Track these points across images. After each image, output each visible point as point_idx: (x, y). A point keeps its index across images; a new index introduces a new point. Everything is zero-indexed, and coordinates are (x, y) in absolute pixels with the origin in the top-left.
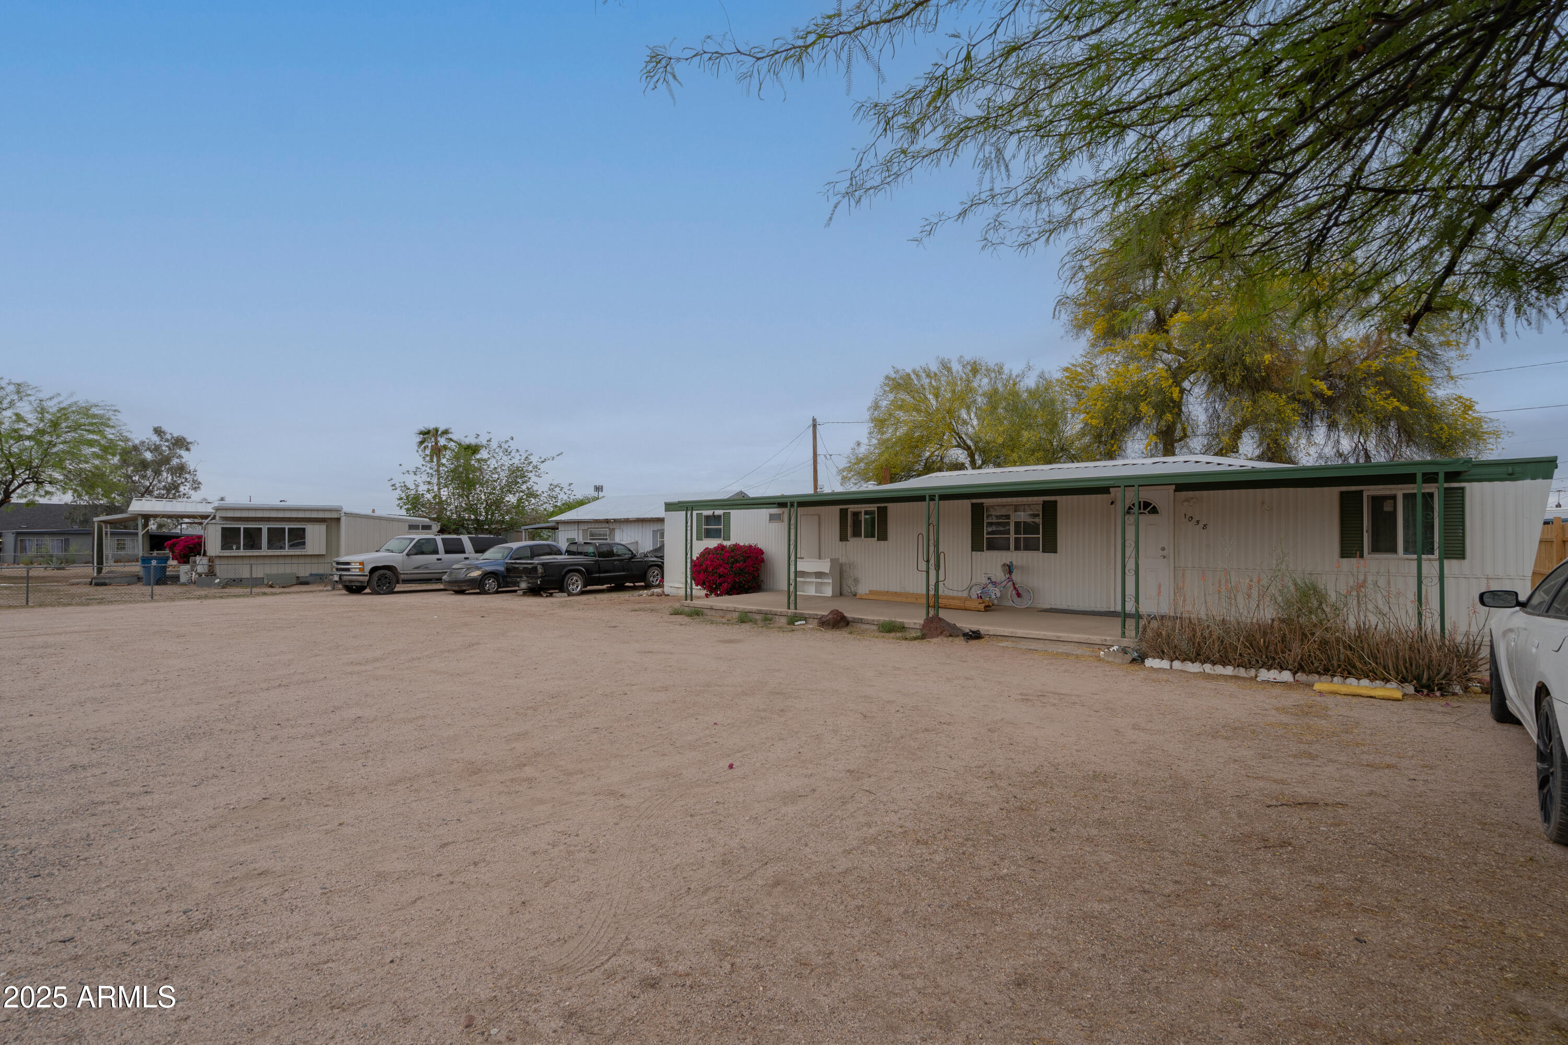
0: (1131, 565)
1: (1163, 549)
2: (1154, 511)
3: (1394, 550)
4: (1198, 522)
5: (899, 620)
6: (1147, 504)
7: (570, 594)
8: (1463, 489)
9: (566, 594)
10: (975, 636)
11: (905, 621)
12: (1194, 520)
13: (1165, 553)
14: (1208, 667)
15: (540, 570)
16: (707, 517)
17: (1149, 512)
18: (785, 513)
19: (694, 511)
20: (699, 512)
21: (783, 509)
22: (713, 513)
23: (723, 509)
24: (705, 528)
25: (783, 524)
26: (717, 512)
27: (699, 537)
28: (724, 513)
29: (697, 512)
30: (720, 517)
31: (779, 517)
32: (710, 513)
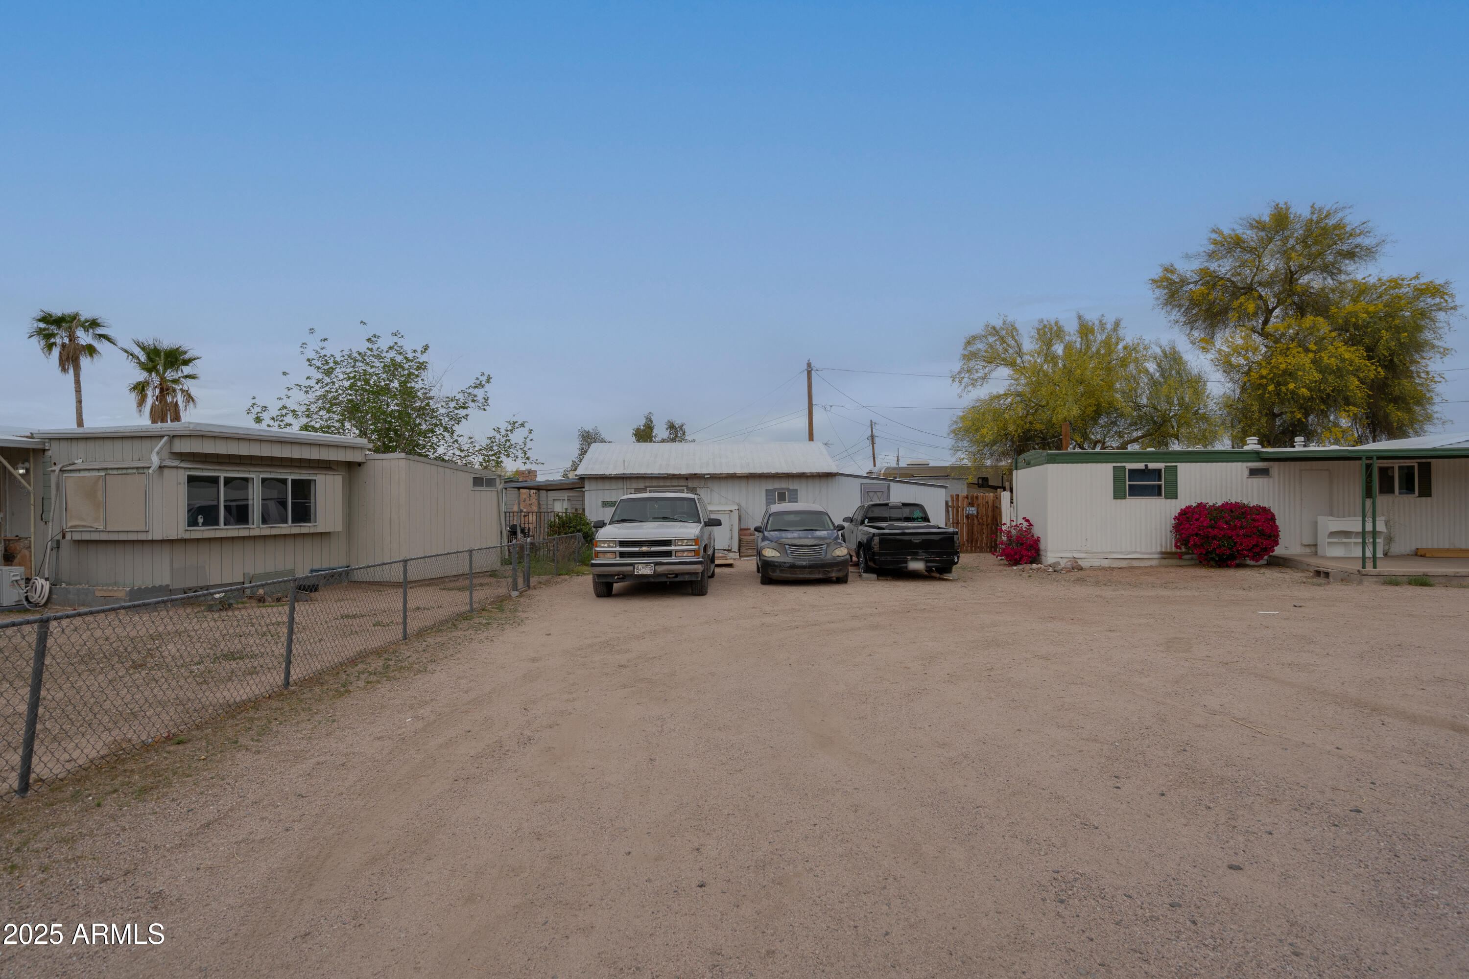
16: (1132, 471)
18: (1275, 467)
19: (1109, 464)
20: (1119, 465)
21: (1271, 463)
22: (1146, 466)
23: (1163, 462)
24: (1129, 485)
25: (1271, 480)
26: (1152, 466)
27: (1118, 495)
28: (1166, 466)
29: (1115, 464)
30: (1160, 471)
31: (1265, 472)
32: (1141, 466)
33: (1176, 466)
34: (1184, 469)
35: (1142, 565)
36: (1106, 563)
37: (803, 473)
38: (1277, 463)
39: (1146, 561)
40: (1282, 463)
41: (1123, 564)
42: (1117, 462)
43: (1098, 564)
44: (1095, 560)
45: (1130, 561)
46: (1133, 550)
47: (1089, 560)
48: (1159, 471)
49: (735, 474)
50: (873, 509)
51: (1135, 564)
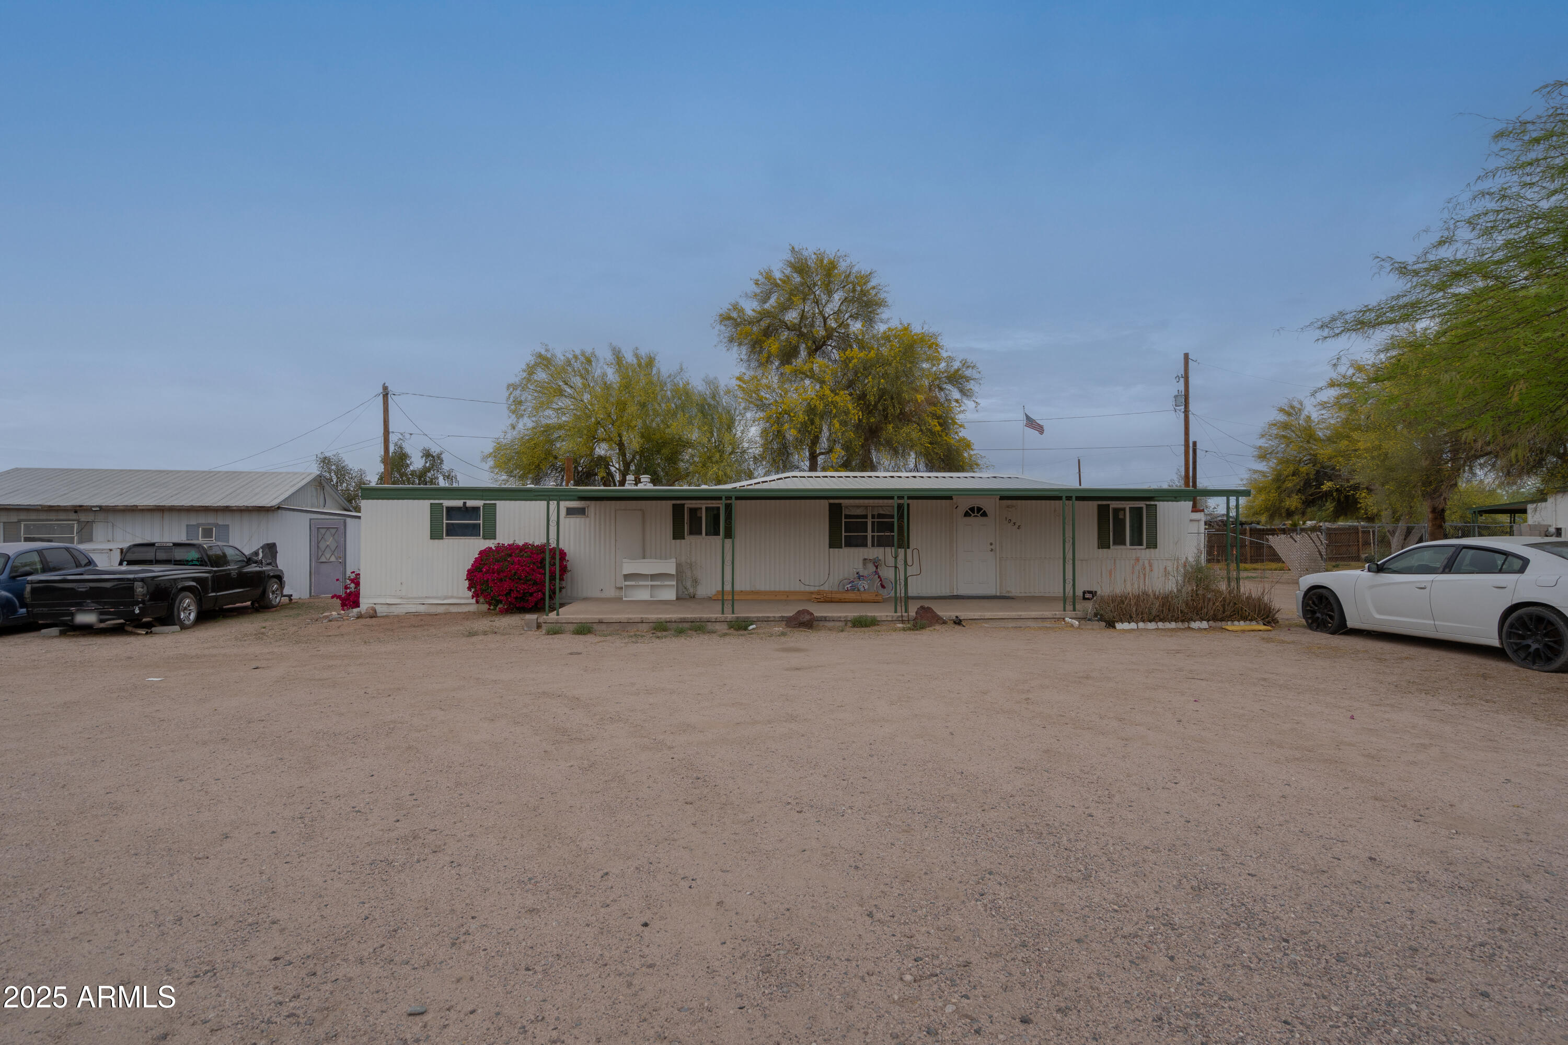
0: (1069, 556)
1: (991, 544)
2: (984, 514)
3: (1124, 543)
4: (1014, 523)
5: (869, 614)
6: (979, 509)
7: (184, 627)
8: (1156, 505)
9: (177, 628)
10: (958, 622)
11: (876, 615)
12: (1012, 523)
13: (993, 547)
14: (1160, 625)
15: (140, 589)
16: (449, 509)
17: (981, 515)
18: (592, 506)
19: (426, 501)
20: (437, 501)
21: (588, 502)
22: (465, 503)
23: (482, 500)
24: (447, 523)
25: (588, 520)
26: (471, 503)
27: (435, 535)
28: (485, 504)
29: (432, 501)
30: (478, 508)
31: (581, 512)
32: (458, 503)
33: (495, 504)
34: (503, 507)
35: (460, 611)
36: (422, 609)
37: (227, 507)
38: (593, 502)
39: (464, 606)
40: (598, 502)
41: (441, 610)
42: (435, 499)
43: (414, 610)
44: (411, 606)
45: (447, 607)
46: (450, 594)
47: (404, 606)
48: (476, 509)
49: (137, 506)
50: (136, 549)
51: (454, 609)
